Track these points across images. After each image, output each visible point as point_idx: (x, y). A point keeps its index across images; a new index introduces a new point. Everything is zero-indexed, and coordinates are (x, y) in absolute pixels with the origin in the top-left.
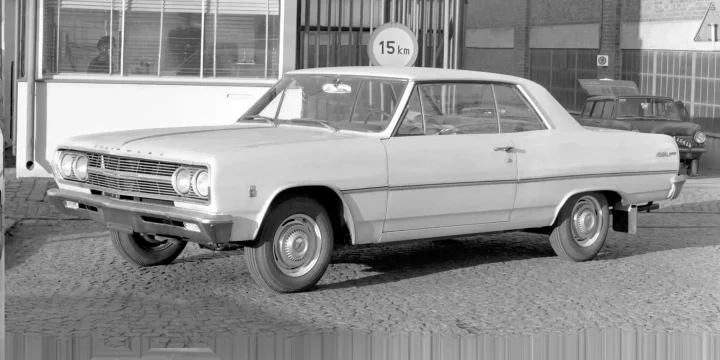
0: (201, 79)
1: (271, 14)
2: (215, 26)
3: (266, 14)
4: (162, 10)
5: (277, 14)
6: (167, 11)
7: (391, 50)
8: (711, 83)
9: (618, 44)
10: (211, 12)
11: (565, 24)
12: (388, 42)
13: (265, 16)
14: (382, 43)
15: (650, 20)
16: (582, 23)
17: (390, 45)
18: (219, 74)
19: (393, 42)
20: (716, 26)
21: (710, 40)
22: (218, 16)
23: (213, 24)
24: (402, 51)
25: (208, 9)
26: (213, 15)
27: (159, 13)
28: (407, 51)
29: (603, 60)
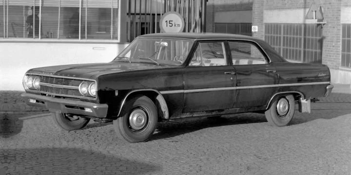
0: (80, 40)
1: (114, 7)
2: (86, 14)
3: (112, 7)
4: (59, 6)
5: (117, 7)
6: (62, 6)
7: (171, 25)
8: (312, 40)
9: (262, 20)
10: (84, 7)
11: (234, 11)
12: (170, 21)
13: (111, 9)
14: (167, 21)
15: (280, 9)
16: (243, 10)
17: (171, 22)
18: (89, 38)
19: (172, 21)
20: (315, 11)
21: (313, 18)
22: (88, 8)
23: (85, 13)
24: (176, 25)
25: (82, 5)
26: (85, 8)
27: (58, 8)
28: (179, 25)
29: (255, 29)
